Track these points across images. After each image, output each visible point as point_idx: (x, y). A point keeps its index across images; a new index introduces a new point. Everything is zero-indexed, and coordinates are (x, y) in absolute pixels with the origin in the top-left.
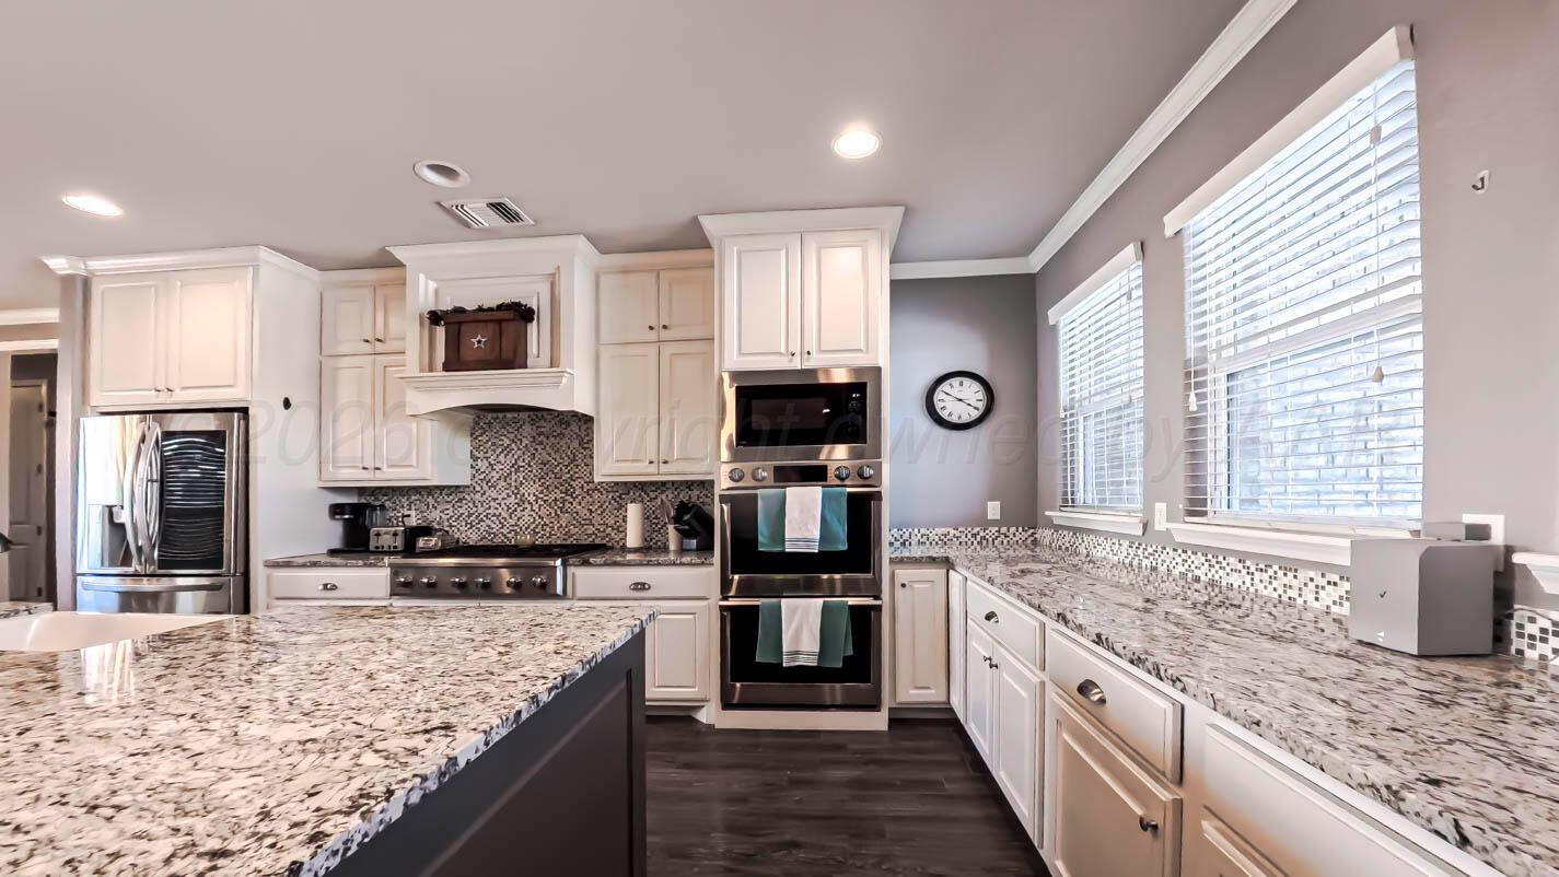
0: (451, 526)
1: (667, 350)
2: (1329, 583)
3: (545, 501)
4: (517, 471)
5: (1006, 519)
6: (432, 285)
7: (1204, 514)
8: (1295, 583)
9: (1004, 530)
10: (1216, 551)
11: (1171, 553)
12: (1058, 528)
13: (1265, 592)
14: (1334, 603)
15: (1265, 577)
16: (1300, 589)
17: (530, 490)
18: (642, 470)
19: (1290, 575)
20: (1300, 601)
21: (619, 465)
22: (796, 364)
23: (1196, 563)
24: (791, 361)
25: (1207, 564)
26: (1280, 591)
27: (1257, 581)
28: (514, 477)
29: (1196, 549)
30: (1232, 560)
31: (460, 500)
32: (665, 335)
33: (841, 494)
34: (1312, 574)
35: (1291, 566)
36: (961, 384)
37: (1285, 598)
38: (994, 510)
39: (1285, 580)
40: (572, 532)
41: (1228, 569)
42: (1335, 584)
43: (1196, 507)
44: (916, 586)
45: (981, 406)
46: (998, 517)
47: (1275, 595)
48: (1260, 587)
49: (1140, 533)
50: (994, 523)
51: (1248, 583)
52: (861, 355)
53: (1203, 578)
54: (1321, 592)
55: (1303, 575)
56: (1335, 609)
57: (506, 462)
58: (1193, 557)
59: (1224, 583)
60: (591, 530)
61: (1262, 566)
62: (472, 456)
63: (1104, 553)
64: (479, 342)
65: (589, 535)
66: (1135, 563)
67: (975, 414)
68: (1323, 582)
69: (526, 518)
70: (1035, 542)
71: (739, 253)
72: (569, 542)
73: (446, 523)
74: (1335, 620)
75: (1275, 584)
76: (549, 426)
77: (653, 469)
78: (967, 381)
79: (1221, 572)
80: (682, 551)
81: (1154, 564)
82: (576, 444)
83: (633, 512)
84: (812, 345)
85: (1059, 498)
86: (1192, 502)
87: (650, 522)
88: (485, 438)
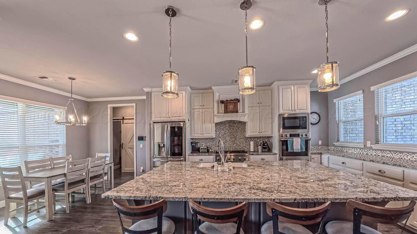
0: (211, 147)
1: (261, 108)
2: (410, 155)
3: (231, 141)
4: (225, 134)
5: (322, 145)
6: (218, 94)
7: (378, 143)
8: (402, 155)
9: (322, 147)
10: (384, 150)
11: (372, 151)
12: (336, 146)
13: (396, 157)
14: (411, 158)
15: (396, 154)
16: (404, 156)
17: (228, 138)
18: (256, 134)
19: (401, 154)
20: (403, 158)
21: (252, 133)
22: (293, 112)
23: (379, 153)
24: (292, 112)
25: (381, 153)
26: (399, 157)
27: (394, 155)
28: (225, 135)
29: (378, 150)
30: (388, 152)
31: (213, 141)
32: (261, 105)
33: (304, 139)
34: (406, 153)
35: (401, 152)
36: (314, 115)
37: (400, 158)
38: (320, 142)
39: (400, 155)
40: (237, 148)
41: (387, 153)
42: (411, 155)
43: (377, 142)
44: (315, 158)
45: (318, 119)
46: (321, 144)
47: (398, 157)
48: (395, 156)
49: (363, 147)
50: (320, 145)
51: (392, 156)
52: (304, 110)
53: (380, 155)
54: (408, 156)
55: (404, 154)
56: (411, 159)
57: (223, 132)
58: (378, 152)
59: (386, 156)
60: (240, 147)
61: (395, 153)
62: (216, 131)
63: (352, 151)
64: (231, 107)
65: (240, 149)
66: (362, 153)
67: (317, 121)
68: (408, 155)
69: (227, 145)
70: (328, 149)
71: (282, 89)
72: (236, 150)
73: (210, 146)
74: (411, 161)
75: (398, 155)
76: (232, 124)
77: (259, 134)
78: (315, 114)
79: (385, 154)
80: (262, 152)
81: (367, 153)
82: (237, 128)
83: (252, 143)
84: (296, 108)
85: (336, 139)
86: (376, 141)
87: (256, 145)
88: (218, 127)
